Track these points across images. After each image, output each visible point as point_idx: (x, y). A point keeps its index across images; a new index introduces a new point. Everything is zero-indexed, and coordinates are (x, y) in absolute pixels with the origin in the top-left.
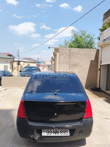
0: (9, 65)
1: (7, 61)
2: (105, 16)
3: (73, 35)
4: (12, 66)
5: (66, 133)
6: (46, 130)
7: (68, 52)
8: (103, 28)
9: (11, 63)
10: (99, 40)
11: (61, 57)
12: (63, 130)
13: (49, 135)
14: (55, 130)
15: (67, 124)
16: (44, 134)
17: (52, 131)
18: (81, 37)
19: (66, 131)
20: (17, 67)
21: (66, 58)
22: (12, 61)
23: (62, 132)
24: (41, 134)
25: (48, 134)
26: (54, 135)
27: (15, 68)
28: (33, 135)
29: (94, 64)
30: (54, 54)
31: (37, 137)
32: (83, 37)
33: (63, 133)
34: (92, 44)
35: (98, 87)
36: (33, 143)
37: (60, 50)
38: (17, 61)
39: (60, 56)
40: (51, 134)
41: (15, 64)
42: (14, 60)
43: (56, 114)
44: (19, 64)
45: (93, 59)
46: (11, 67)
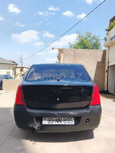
0: (11, 71)
1: (9, 67)
2: (111, 22)
3: (78, 37)
4: (15, 72)
5: (70, 121)
6: (47, 118)
7: (72, 53)
8: (109, 28)
9: (14, 69)
10: (106, 40)
11: (66, 58)
12: (66, 118)
13: (51, 123)
14: (57, 118)
15: (71, 111)
16: (45, 122)
17: (54, 119)
18: (86, 38)
19: (70, 119)
20: (20, 74)
21: (70, 59)
22: (15, 67)
23: (65, 121)
24: (41, 123)
25: (49, 122)
26: (57, 123)
27: (18, 74)
28: (32, 124)
29: (101, 65)
30: (58, 57)
31: (36, 126)
32: (88, 38)
33: (67, 121)
34: (98, 45)
35: (106, 89)
36: (32, 133)
37: (64, 51)
38: (20, 67)
39: (64, 57)
40: (52, 122)
41: (18, 71)
42: (17, 66)
43: (58, 99)
44: (22, 70)
45: (100, 60)
46: (13, 73)
